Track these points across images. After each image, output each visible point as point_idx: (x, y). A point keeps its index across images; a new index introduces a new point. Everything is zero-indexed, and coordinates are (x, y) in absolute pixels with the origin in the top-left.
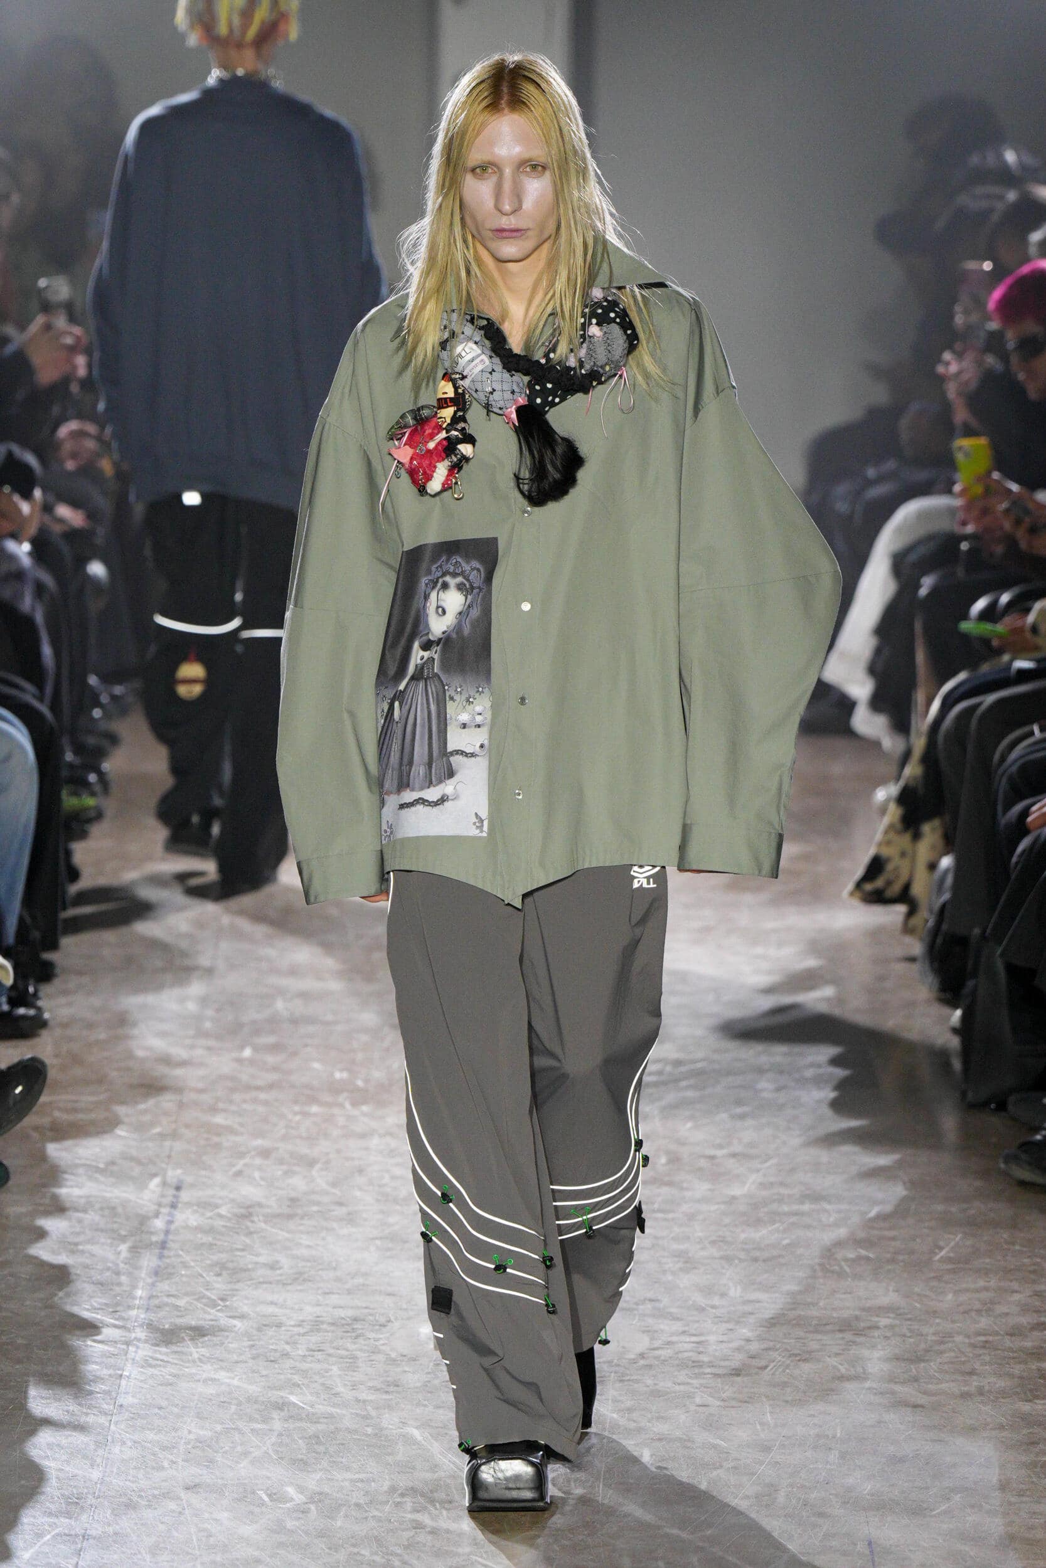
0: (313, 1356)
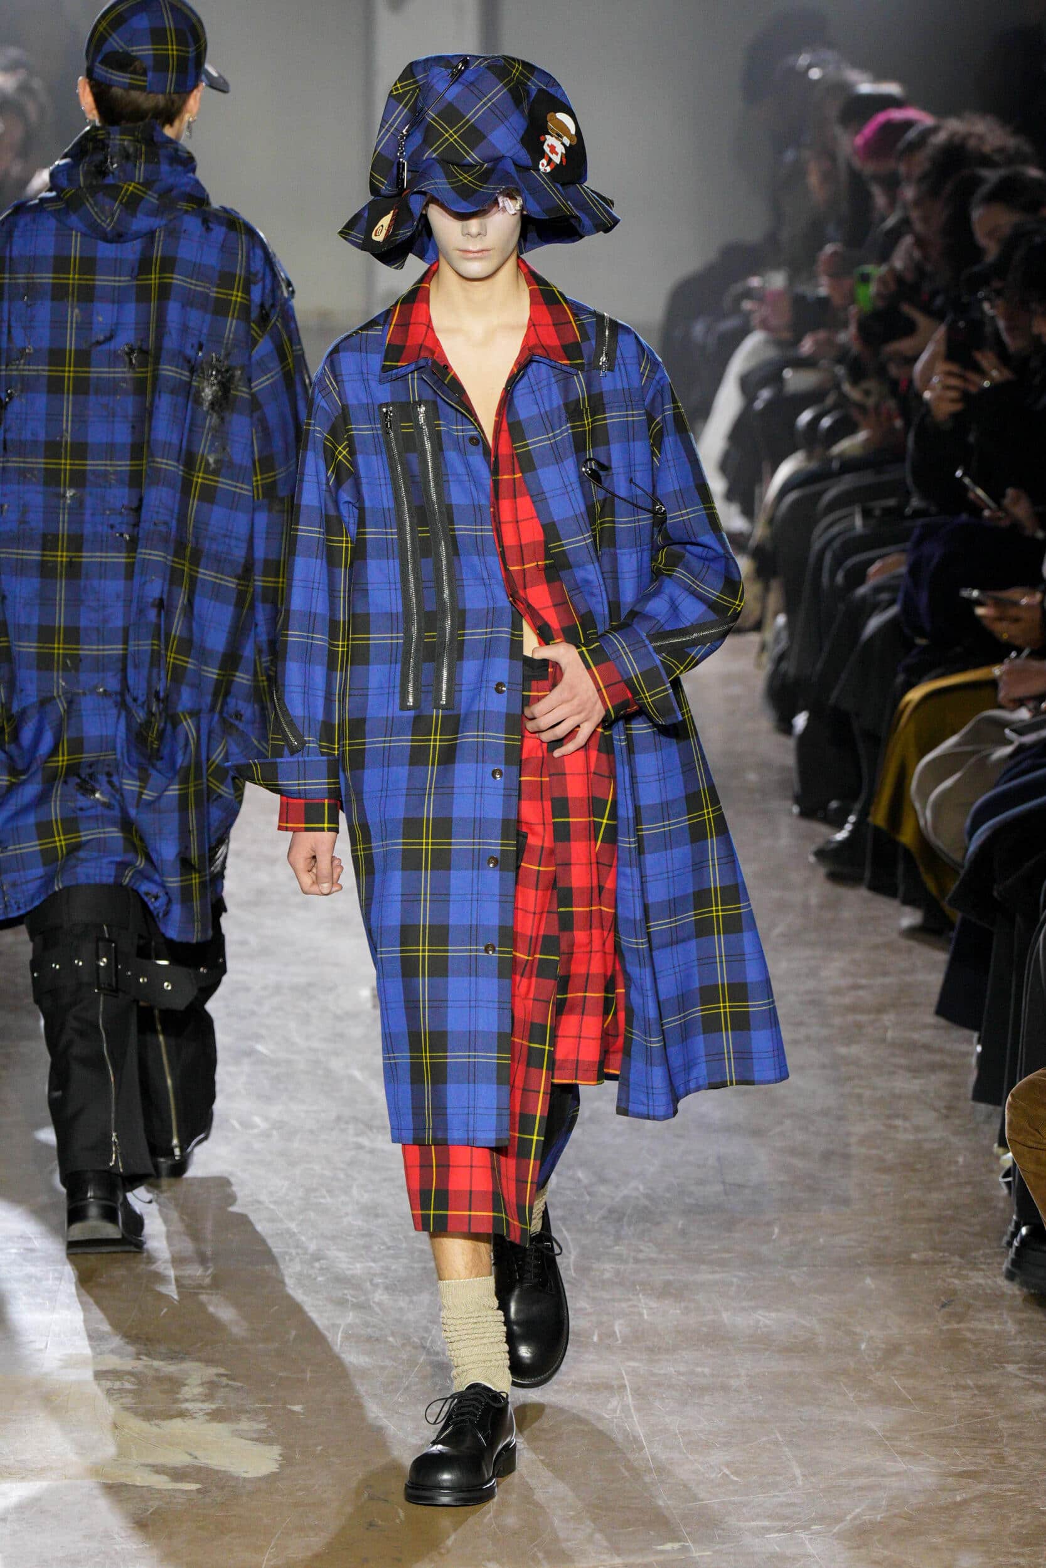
0: (275, 1014)
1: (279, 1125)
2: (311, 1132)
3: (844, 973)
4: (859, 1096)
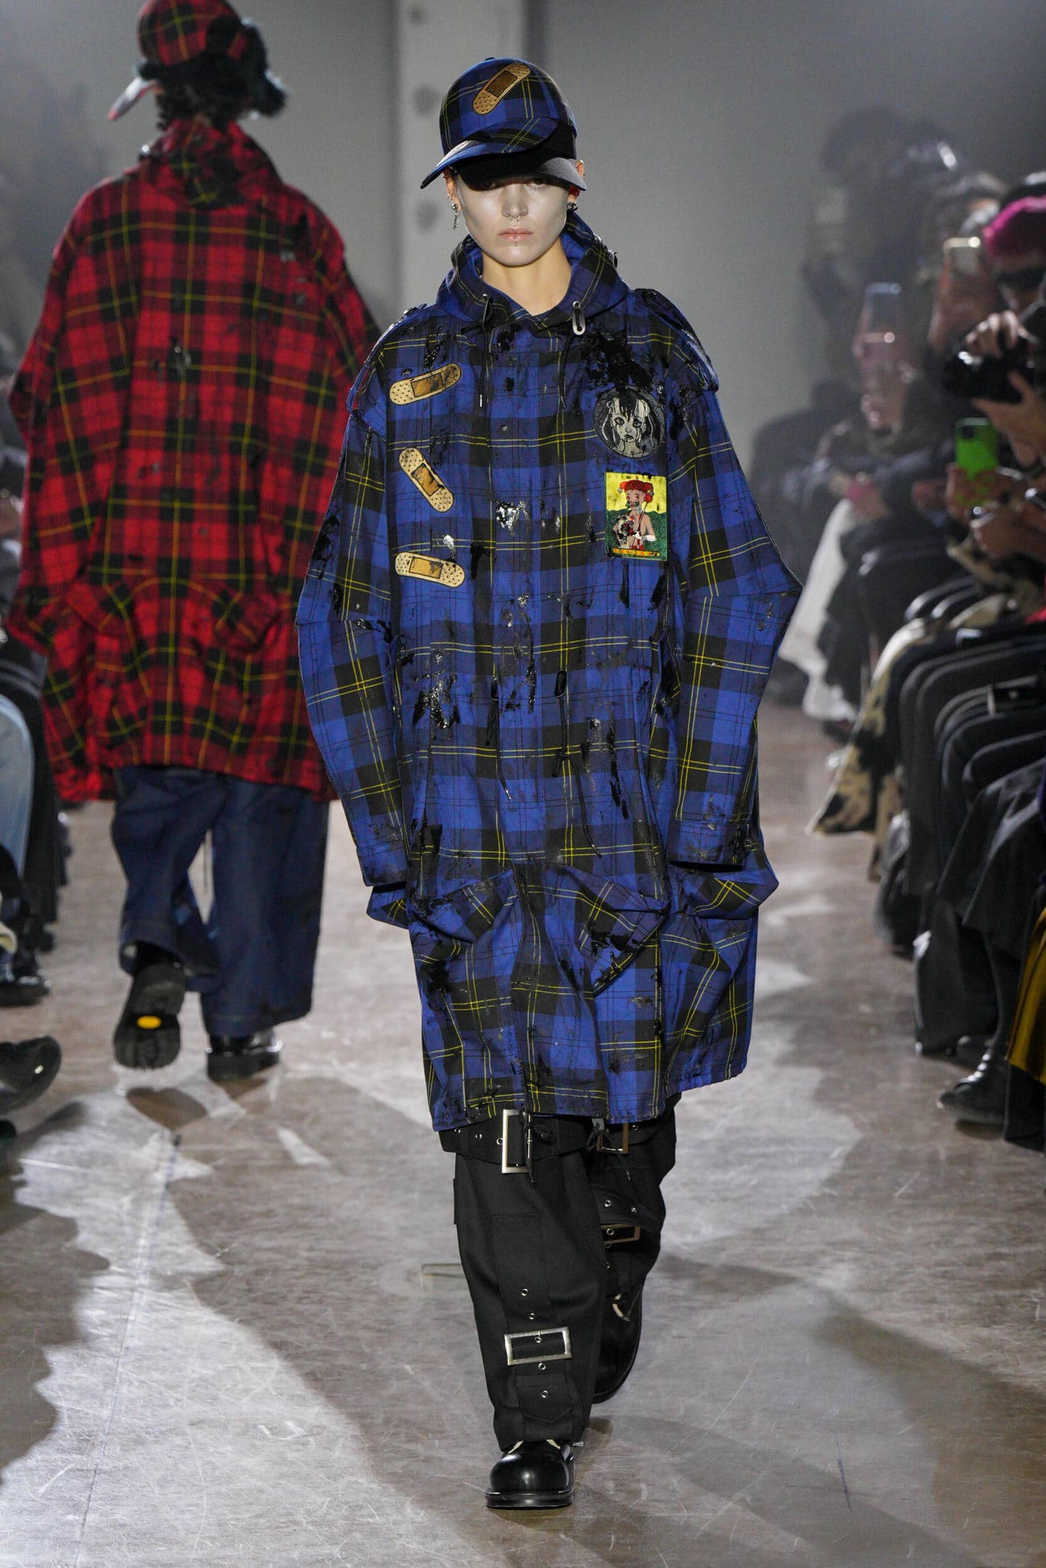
1: (315, 1430)
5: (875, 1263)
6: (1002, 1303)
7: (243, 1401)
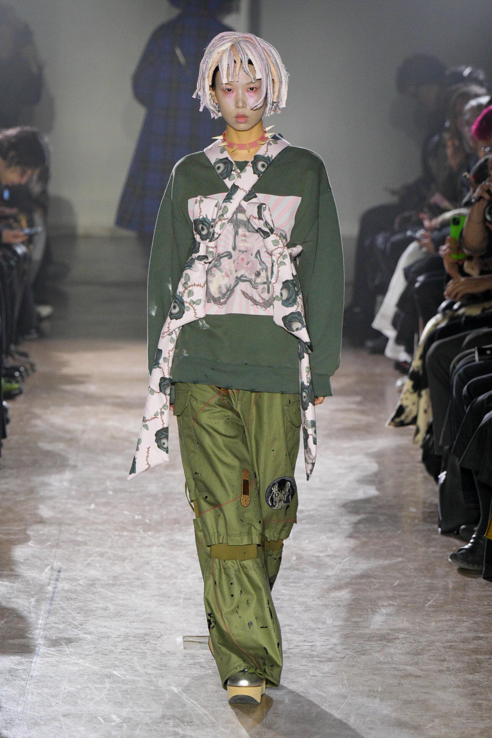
0: (125, 652)
1: (127, 720)
2: (147, 724)
3: (470, 630)
4: (480, 705)
5: (415, 640)
6: (479, 662)
7: (90, 705)
